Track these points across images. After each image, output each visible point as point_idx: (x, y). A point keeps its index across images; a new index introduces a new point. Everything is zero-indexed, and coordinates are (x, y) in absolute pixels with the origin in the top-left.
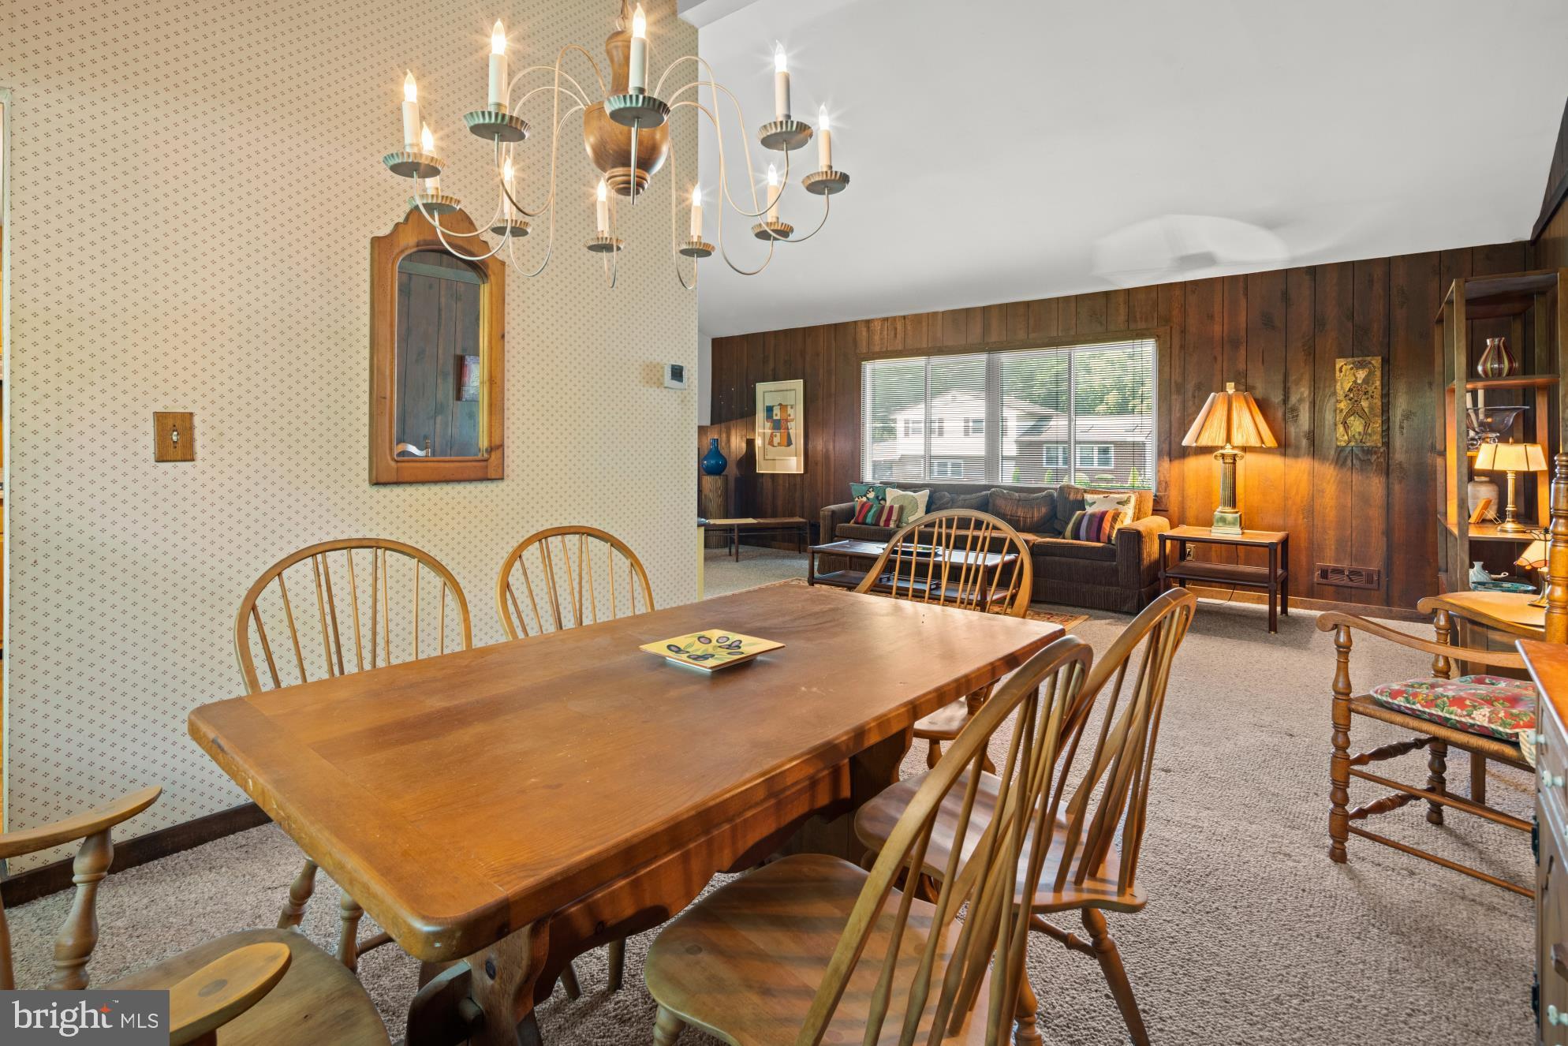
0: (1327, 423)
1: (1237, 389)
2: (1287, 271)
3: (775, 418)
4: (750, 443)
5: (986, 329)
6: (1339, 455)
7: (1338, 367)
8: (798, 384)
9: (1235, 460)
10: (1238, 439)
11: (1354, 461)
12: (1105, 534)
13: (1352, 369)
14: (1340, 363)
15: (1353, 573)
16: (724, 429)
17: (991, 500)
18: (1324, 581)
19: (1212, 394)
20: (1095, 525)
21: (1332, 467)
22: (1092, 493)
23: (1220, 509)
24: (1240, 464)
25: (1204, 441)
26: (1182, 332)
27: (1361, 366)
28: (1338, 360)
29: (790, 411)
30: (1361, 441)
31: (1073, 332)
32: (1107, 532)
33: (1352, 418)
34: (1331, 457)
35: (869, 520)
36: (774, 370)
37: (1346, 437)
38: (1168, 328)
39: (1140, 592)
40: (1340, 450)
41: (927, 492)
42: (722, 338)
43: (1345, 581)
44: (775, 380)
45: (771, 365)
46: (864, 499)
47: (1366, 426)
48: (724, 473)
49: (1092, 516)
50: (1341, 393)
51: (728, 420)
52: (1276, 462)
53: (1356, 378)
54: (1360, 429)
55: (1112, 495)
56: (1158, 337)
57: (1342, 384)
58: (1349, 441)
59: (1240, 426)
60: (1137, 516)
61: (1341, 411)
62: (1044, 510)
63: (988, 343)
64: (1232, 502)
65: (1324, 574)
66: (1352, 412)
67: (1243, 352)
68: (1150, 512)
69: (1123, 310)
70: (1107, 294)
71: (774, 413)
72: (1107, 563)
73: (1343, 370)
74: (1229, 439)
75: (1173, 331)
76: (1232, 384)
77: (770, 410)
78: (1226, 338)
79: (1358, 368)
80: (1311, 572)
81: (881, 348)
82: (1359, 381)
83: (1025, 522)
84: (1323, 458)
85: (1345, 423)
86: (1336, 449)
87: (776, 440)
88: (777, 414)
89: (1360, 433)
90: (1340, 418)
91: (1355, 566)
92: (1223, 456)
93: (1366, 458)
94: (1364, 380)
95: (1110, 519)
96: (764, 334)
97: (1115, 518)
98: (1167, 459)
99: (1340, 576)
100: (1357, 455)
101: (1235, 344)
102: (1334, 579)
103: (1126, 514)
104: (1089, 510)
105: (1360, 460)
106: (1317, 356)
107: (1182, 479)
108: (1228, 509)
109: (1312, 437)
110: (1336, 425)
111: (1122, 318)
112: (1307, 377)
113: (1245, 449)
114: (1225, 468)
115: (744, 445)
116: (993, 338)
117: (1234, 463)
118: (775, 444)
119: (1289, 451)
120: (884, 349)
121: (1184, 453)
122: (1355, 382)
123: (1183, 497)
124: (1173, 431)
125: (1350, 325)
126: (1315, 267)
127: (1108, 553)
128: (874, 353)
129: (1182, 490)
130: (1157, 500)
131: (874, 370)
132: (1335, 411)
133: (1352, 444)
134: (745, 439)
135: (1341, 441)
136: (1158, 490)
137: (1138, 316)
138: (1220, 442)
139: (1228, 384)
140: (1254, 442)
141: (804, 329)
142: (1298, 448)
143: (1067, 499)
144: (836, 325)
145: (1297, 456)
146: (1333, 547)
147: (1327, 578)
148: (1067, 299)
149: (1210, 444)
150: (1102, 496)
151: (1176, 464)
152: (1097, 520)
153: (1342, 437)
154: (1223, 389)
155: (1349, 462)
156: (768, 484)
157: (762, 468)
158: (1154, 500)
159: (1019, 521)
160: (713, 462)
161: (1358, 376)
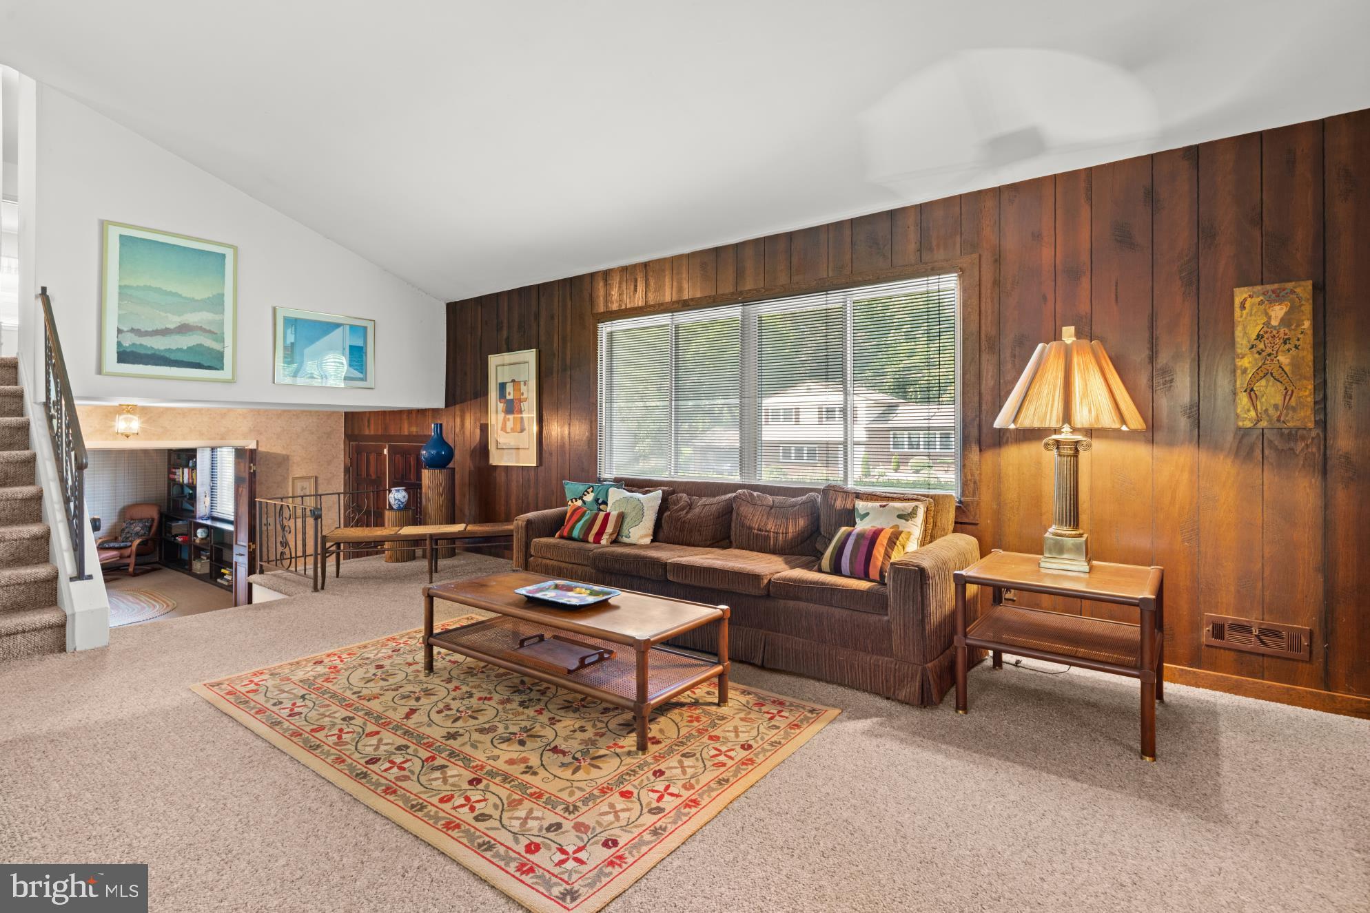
0: (1219, 391)
1: (1078, 334)
2: (1152, 157)
3: (508, 397)
4: (484, 428)
5: (739, 275)
6: (1240, 442)
7: (1237, 301)
8: (530, 356)
9: (1077, 450)
10: (1082, 416)
11: (1266, 452)
12: (875, 566)
13: (1261, 303)
14: (1240, 294)
15: (1265, 632)
16: (458, 413)
17: (734, 506)
18: (1217, 642)
19: (1040, 346)
20: (864, 550)
21: (1229, 461)
22: (867, 499)
23: (1053, 529)
24: (1084, 456)
25: (1027, 421)
26: (996, 261)
27: (1278, 298)
28: (1237, 290)
29: (523, 388)
30: (1278, 420)
31: (847, 271)
32: (879, 564)
33: (1263, 382)
34: (1228, 445)
35: (576, 533)
36: (508, 338)
37: (1253, 414)
38: (975, 256)
39: (924, 669)
40: (1243, 433)
41: (658, 494)
42: (456, 302)
43: (1253, 644)
44: (509, 350)
45: (505, 333)
46: (579, 503)
47: (1288, 394)
48: (451, 465)
49: (861, 536)
50: (1245, 342)
51: (463, 401)
52: (1141, 453)
53: (1270, 318)
54: (1278, 399)
55: (891, 504)
56: (962, 272)
57: (1244, 328)
58: (1259, 420)
59: (1085, 394)
60: (929, 536)
61: (1244, 371)
62: (802, 523)
63: (741, 293)
64: (1073, 518)
65: (1218, 630)
66: (1263, 373)
67: (1085, 282)
68: (951, 527)
69: (913, 235)
70: (892, 214)
71: (508, 391)
72: (873, 618)
73: (1247, 305)
74: (1067, 417)
75: (983, 259)
76: (1072, 329)
77: (502, 386)
78: (1059, 267)
79: (1271, 302)
80: (1196, 626)
81: (620, 305)
82: (1274, 323)
83: (776, 539)
84: (1216, 447)
85: (1250, 391)
86: (1236, 434)
87: (510, 425)
88: (510, 392)
89: (1276, 407)
90: (1241, 382)
91: (1269, 622)
92: (1058, 444)
93: (1286, 446)
94: (1282, 320)
95: (885, 542)
96: (498, 295)
97: (892, 542)
98: (975, 449)
99: (1244, 636)
100: (1270, 442)
101: (1073, 274)
102: (1234, 639)
103: (909, 534)
104: (862, 526)
105: (1276, 449)
106: (1202, 284)
107: (998, 476)
108: (1066, 530)
109: (1195, 414)
110: (1235, 394)
111: (912, 246)
112: (1186, 321)
113: (1090, 432)
114: (1061, 464)
115: (478, 431)
116: (749, 285)
117: (1076, 455)
118: (509, 430)
119: (1159, 436)
120: (623, 307)
121: (1001, 439)
122: (1267, 324)
123: (999, 504)
124: (984, 407)
125: (1257, 234)
126: (1197, 148)
127: (876, 601)
128: (612, 312)
129: (998, 495)
130: (961, 509)
131: (611, 334)
132: (1234, 372)
133: (1263, 424)
134: (478, 424)
135: (1244, 420)
136: (963, 494)
137: (934, 243)
138: (1053, 420)
139: (1064, 329)
140: (1108, 420)
141: (538, 285)
142: (1172, 430)
143: (832, 507)
144: (571, 279)
145: (1171, 444)
146: (1232, 588)
147: (1222, 638)
148: (838, 225)
149: (1037, 425)
150: (877, 504)
151: (989, 455)
152: (867, 543)
153: (1245, 412)
154: (1057, 336)
155: (1258, 452)
156: (501, 478)
157: (496, 459)
158: (958, 508)
159: (768, 537)
160: (433, 452)
161: (1273, 314)
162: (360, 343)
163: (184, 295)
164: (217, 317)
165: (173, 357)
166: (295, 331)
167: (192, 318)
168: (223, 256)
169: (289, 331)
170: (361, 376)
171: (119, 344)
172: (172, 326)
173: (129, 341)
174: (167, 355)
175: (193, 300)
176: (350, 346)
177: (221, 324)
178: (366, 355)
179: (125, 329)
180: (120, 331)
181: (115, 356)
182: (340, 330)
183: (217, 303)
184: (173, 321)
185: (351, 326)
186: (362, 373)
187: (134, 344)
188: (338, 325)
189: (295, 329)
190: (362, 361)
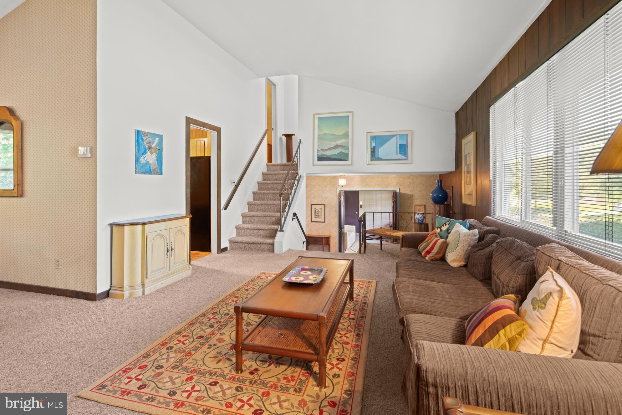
3: (467, 163)
41: (475, 231)
42: (458, 112)
51: (459, 167)
71: (467, 159)
87: (468, 180)
118: (468, 182)
128: (496, 97)
157: (464, 200)
162: (404, 142)
163: (336, 134)
164: (346, 140)
165: (333, 157)
166: (375, 141)
167: (339, 142)
168: (348, 116)
169: (373, 142)
170: (405, 158)
171: (318, 155)
172: (332, 146)
173: (321, 153)
174: (331, 157)
175: (339, 135)
176: (400, 144)
177: (348, 143)
178: (408, 148)
179: (319, 149)
180: (318, 150)
181: (317, 159)
182: (394, 138)
183: (346, 136)
184: (333, 144)
185: (400, 135)
186: (406, 156)
187: (322, 154)
188: (394, 136)
189: (375, 140)
190: (406, 151)
